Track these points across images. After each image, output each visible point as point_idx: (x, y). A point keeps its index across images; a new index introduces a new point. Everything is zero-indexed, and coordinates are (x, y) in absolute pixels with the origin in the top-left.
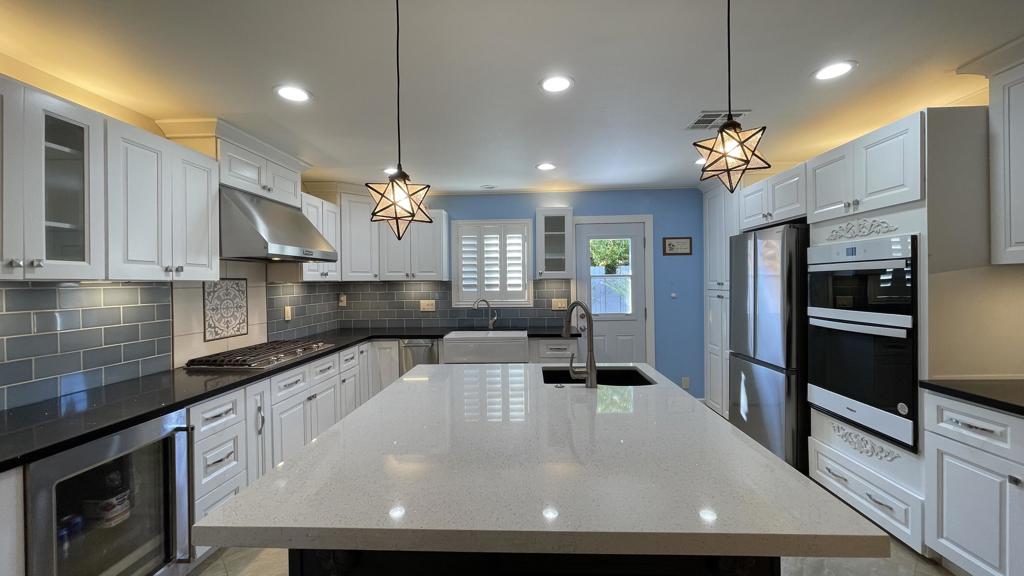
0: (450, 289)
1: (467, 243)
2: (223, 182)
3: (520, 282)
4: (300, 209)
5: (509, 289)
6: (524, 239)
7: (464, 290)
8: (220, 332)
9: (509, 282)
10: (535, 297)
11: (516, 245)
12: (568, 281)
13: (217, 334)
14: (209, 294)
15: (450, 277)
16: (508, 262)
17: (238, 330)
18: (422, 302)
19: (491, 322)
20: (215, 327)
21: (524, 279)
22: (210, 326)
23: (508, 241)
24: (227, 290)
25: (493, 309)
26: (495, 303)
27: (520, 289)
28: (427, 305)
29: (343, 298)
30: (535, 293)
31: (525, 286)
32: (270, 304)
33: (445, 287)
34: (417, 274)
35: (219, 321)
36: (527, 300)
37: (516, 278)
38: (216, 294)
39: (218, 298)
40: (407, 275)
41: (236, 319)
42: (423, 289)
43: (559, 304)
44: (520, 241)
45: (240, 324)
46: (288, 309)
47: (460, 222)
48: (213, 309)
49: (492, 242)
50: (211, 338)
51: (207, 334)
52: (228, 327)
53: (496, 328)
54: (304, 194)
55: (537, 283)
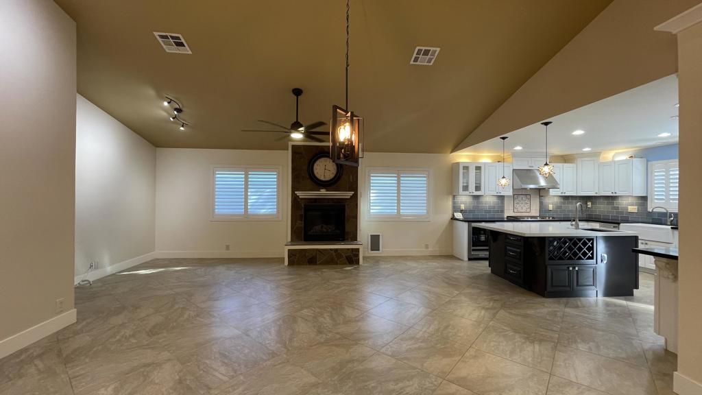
0: (647, 201)
1: (659, 175)
2: (514, 169)
7: (654, 201)
13: (518, 211)
14: (516, 199)
15: (646, 194)
18: (629, 207)
19: (669, 220)
24: (522, 198)
25: (671, 213)
26: (673, 209)
28: (633, 209)
29: (589, 203)
32: (541, 203)
33: (644, 199)
34: (618, 192)
35: (519, 207)
39: (519, 200)
40: (613, 193)
41: (525, 207)
42: (630, 200)
45: (527, 209)
46: (551, 206)
47: (655, 162)
48: (517, 203)
49: (675, 172)
51: (515, 210)
52: (522, 209)
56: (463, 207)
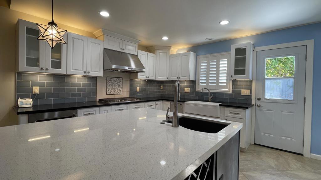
0: (196, 84)
1: (203, 65)
2: (105, 47)
3: (225, 81)
4: (137, 56)
5: (220, 84)
6: (229, 61)
7: (201, 84)
8: (112, 92)
9: (220, 81)
10: (232, 88)
11: (224, 64)
12: (251, 81)
13: (111, 93)
14: (108, 81)
15: (196, 79)
16: (220, 72)
17: (119, 93)
18: (185, 88)
19: (210, 98)
20: (110, 91)
21: (227, 80)
22: (108, 90)
23: (221, 63)
24: (115, 80)
25: (211, 93)
26: (212, 90)
27: (226, 84)
28: (187, 90)
29: (162, 86)
30: (232, 86)
31: (227, 83)
32: (131, 86)
33: (193, 83)
34: (181, 77)
35: (112, 89)
36: (228, 90)
37: (223, 79)
38: (111, 81)
39: (112, 83)
40: (177, 78)
41: (118, 89)
42: (186, 84)
43: (245, 92)
44: (226, 62)
45: (119, 91)
46: (138, 88)
47: (200, 56)
48: (110, 86)
49: (213, 63)
50: (109, 94)
51: (108, 93)
52: (115, 91)
53: (211, 101)
54: (139, 50)
55: (234, 81)
56: (36, 90)
